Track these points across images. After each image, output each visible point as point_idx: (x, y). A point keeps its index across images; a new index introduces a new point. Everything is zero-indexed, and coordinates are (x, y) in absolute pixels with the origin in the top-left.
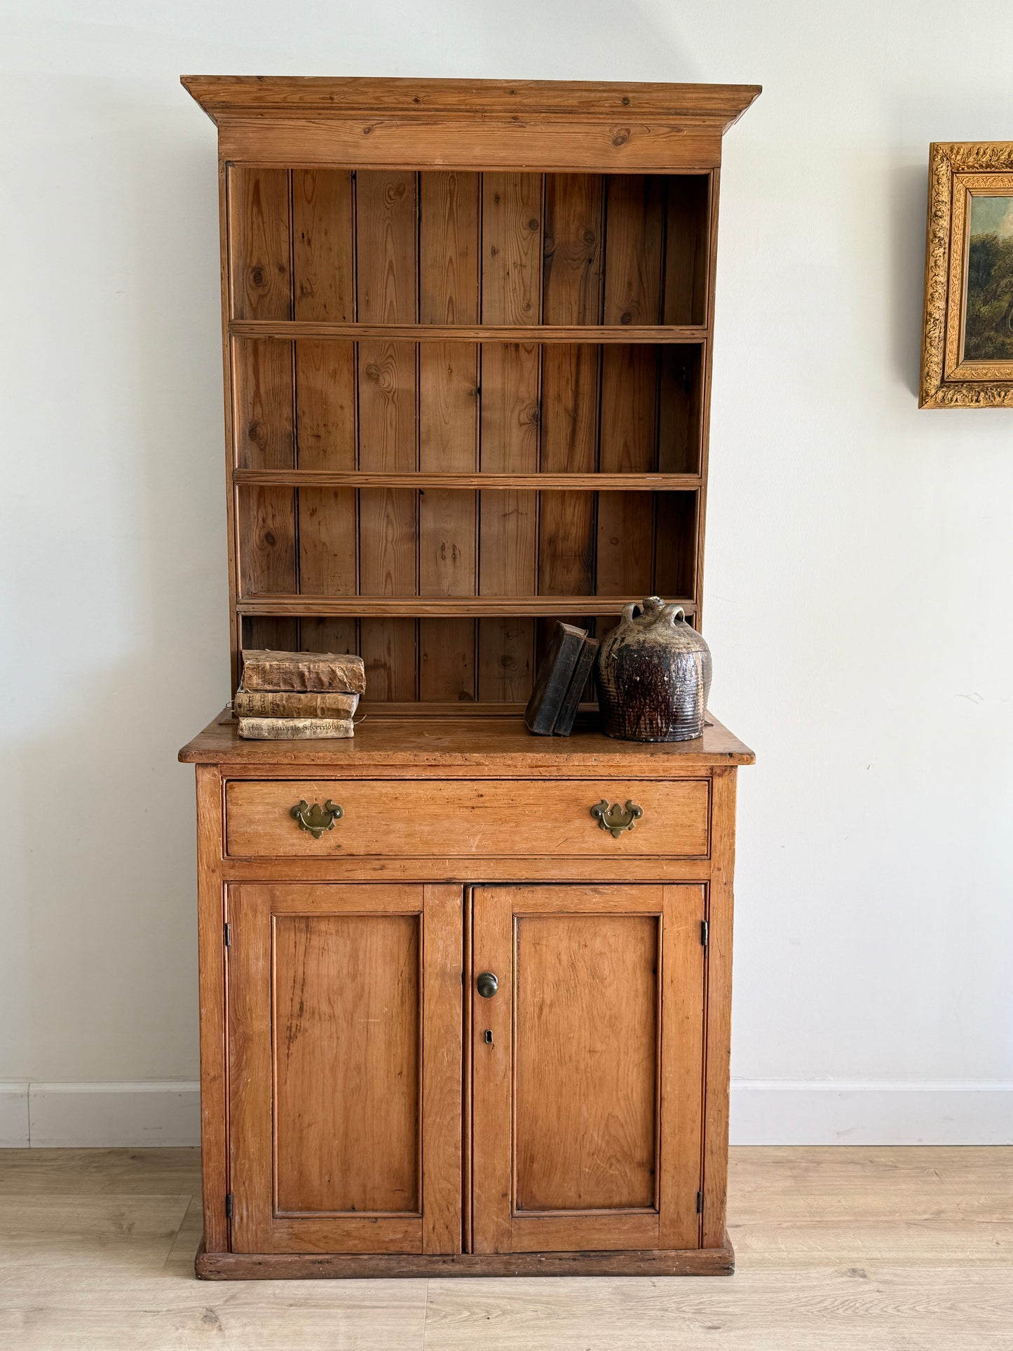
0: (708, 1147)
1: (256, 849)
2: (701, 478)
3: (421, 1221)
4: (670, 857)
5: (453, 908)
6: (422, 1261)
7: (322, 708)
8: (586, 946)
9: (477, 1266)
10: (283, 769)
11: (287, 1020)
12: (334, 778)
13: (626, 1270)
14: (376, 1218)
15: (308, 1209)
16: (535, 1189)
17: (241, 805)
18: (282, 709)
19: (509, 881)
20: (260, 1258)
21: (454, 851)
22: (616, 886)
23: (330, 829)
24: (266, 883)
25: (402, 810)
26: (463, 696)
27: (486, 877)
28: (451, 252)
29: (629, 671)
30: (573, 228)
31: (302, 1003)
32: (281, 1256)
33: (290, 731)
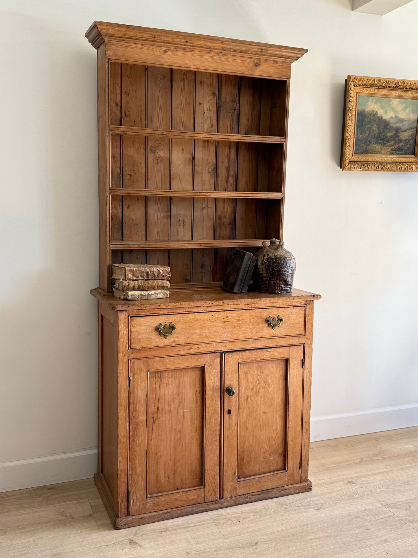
0: (303, 443)
1: (142, 345)
2: (283, 194)
3: (204, 489)
4: (292, 336)
5: (217, 362)
6: (204, 505)
7: (158, 286)
8: (263, 372)
9: (225, 504)
10: (153, 311)
11: (152, 414)
12: (173, 313)
13: (277, 495)
14: (187, 491)
15: (160, 492)
16: (244, 470)
17: (136, 327)
18: (142, 287)
19: (236, 350)
20: (142, 516)
21: (217, 339)
22: (274, 349)
23: (171, 334)
24: (145, 358)
25: (198, 325)
26: (187, 281)
27: (229, 349)
28: (184, 103)
29: (272, 267)
30: (228, 97)
31: (158, 407)
32: (150, 513)
33: (147, 296)
